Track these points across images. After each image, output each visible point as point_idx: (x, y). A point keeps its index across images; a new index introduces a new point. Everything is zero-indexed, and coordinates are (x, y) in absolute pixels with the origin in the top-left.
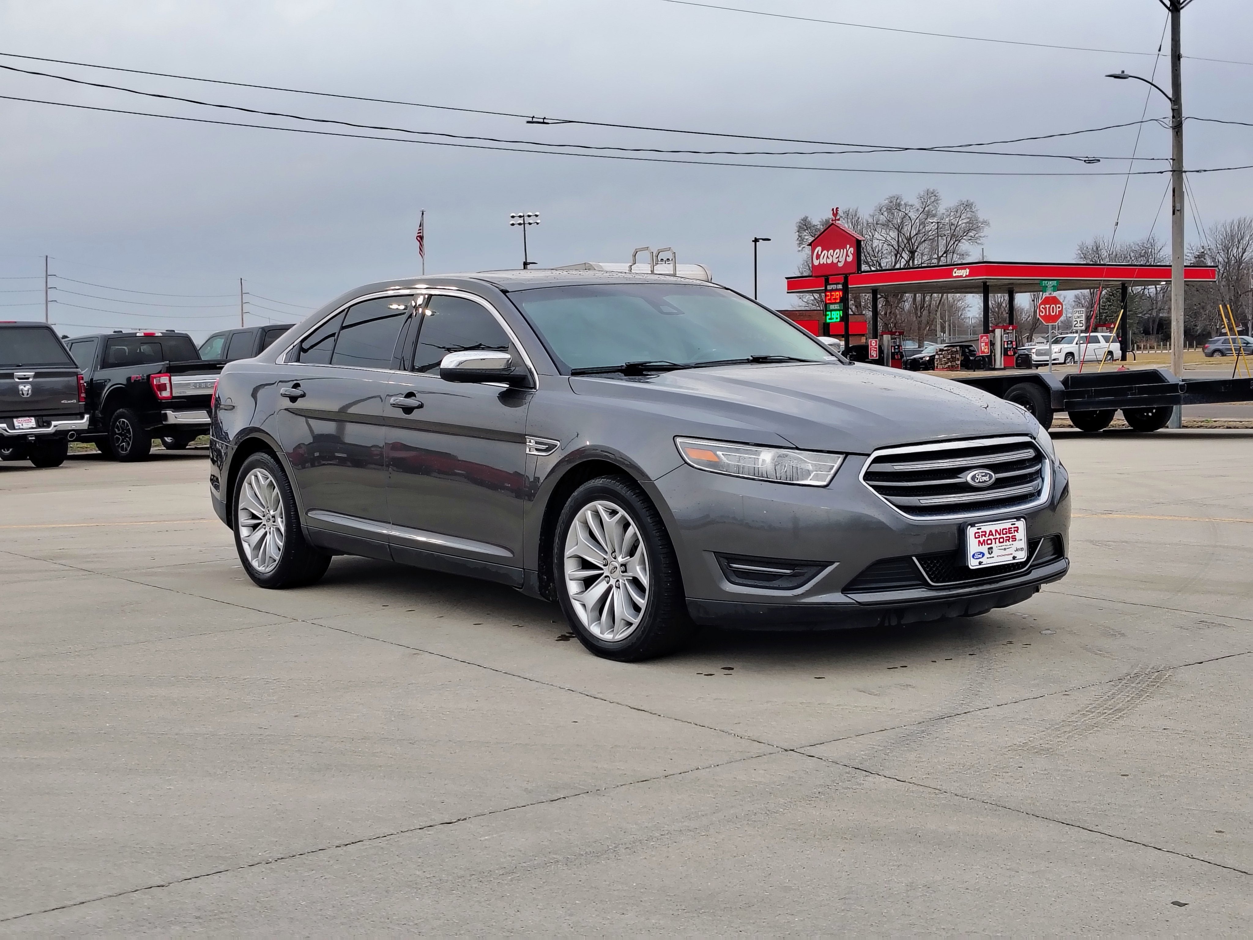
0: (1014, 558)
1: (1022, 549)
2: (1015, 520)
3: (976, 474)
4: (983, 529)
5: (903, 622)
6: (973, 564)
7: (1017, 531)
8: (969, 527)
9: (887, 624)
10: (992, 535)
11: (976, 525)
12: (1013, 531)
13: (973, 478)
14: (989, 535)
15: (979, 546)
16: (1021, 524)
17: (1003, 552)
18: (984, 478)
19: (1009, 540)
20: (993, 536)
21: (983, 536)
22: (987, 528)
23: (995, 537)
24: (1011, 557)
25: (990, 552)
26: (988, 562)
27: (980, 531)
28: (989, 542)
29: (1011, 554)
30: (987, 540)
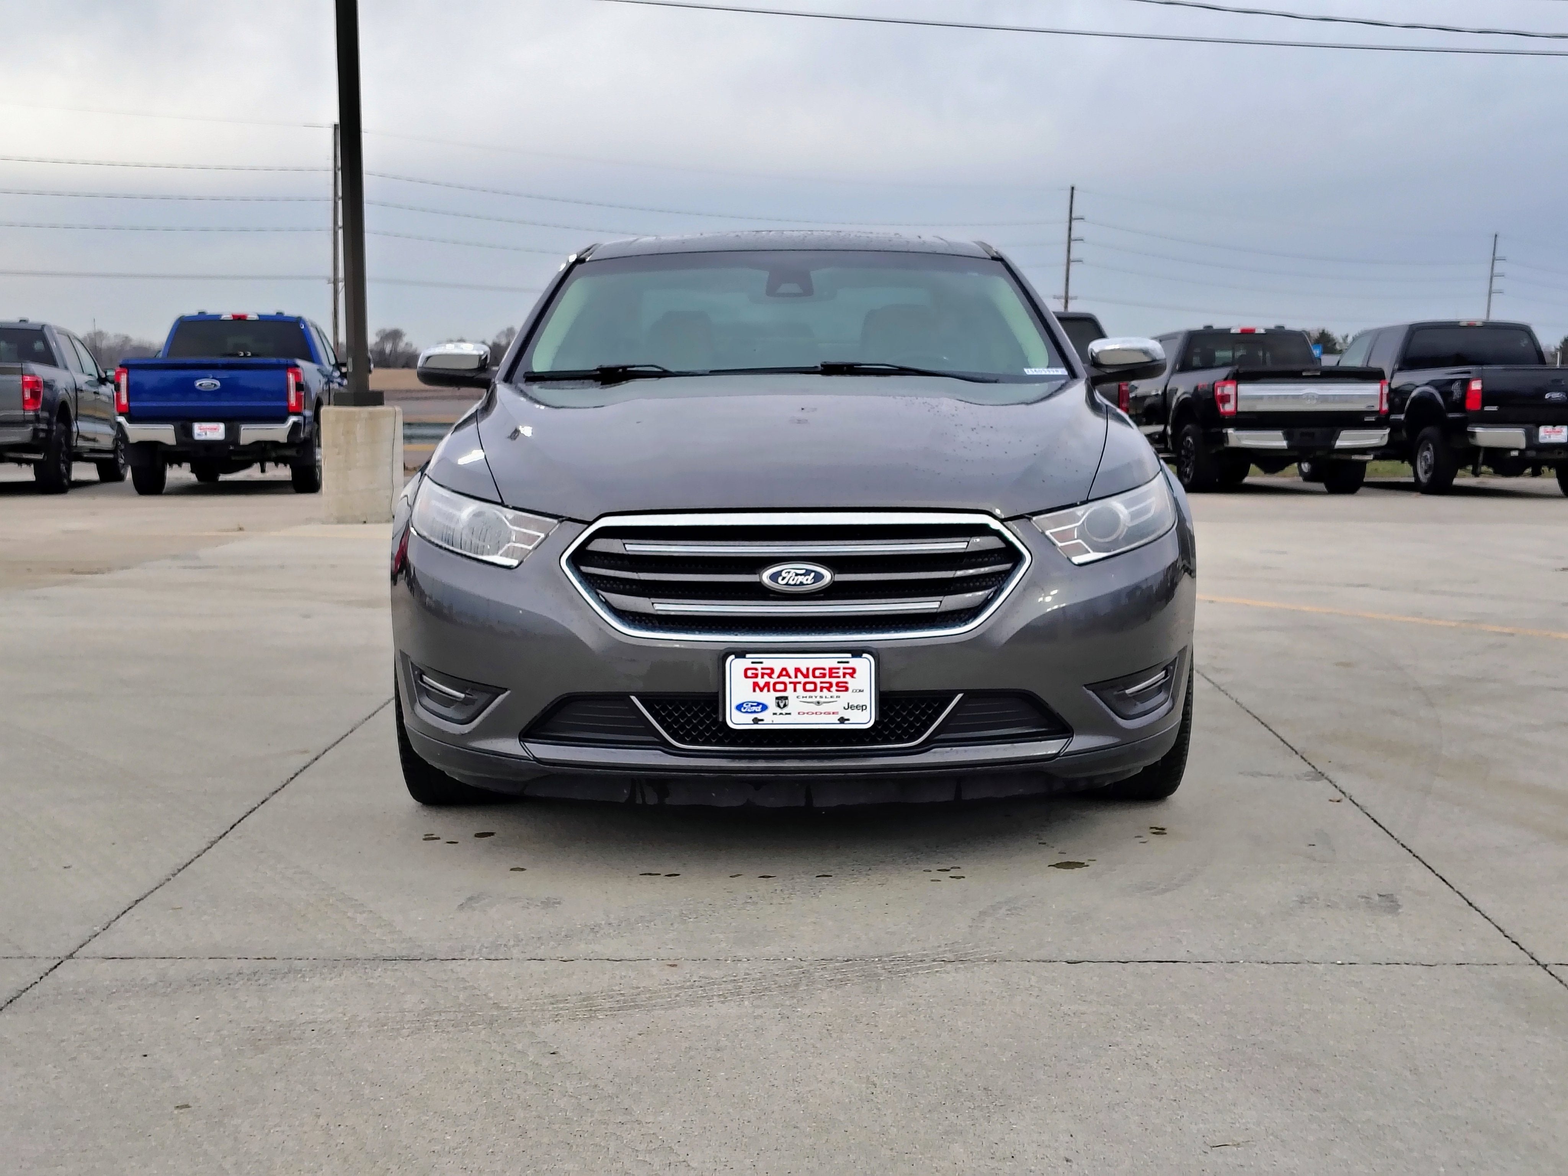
0: (842, 720)
1: (863, 708)
2: (849, 655)
3: (782, 571)
4: (767, 663)
5: (668, 801)
6: (737, 720)
7: (852, 675)
8: (733, 657)
9: (639, 801)
10: (788, 675)
11: (748, 656)
12: (841, 674)
13: (774, 577)
14: (780, 675)
15: (754, 691)
16: (864, 666)
17: (814, 708)
18: (801, 579)
19: (829, 689)
20: (790, 677)
21: (766, 676)
22: (776, 662)
23: (794, 680)
24: (835, 719)
25: (782, 705)
26: (772, 720)
27: (759, 666)
28: (780, 687)
29: (837, 713)
30: (775, 684)
